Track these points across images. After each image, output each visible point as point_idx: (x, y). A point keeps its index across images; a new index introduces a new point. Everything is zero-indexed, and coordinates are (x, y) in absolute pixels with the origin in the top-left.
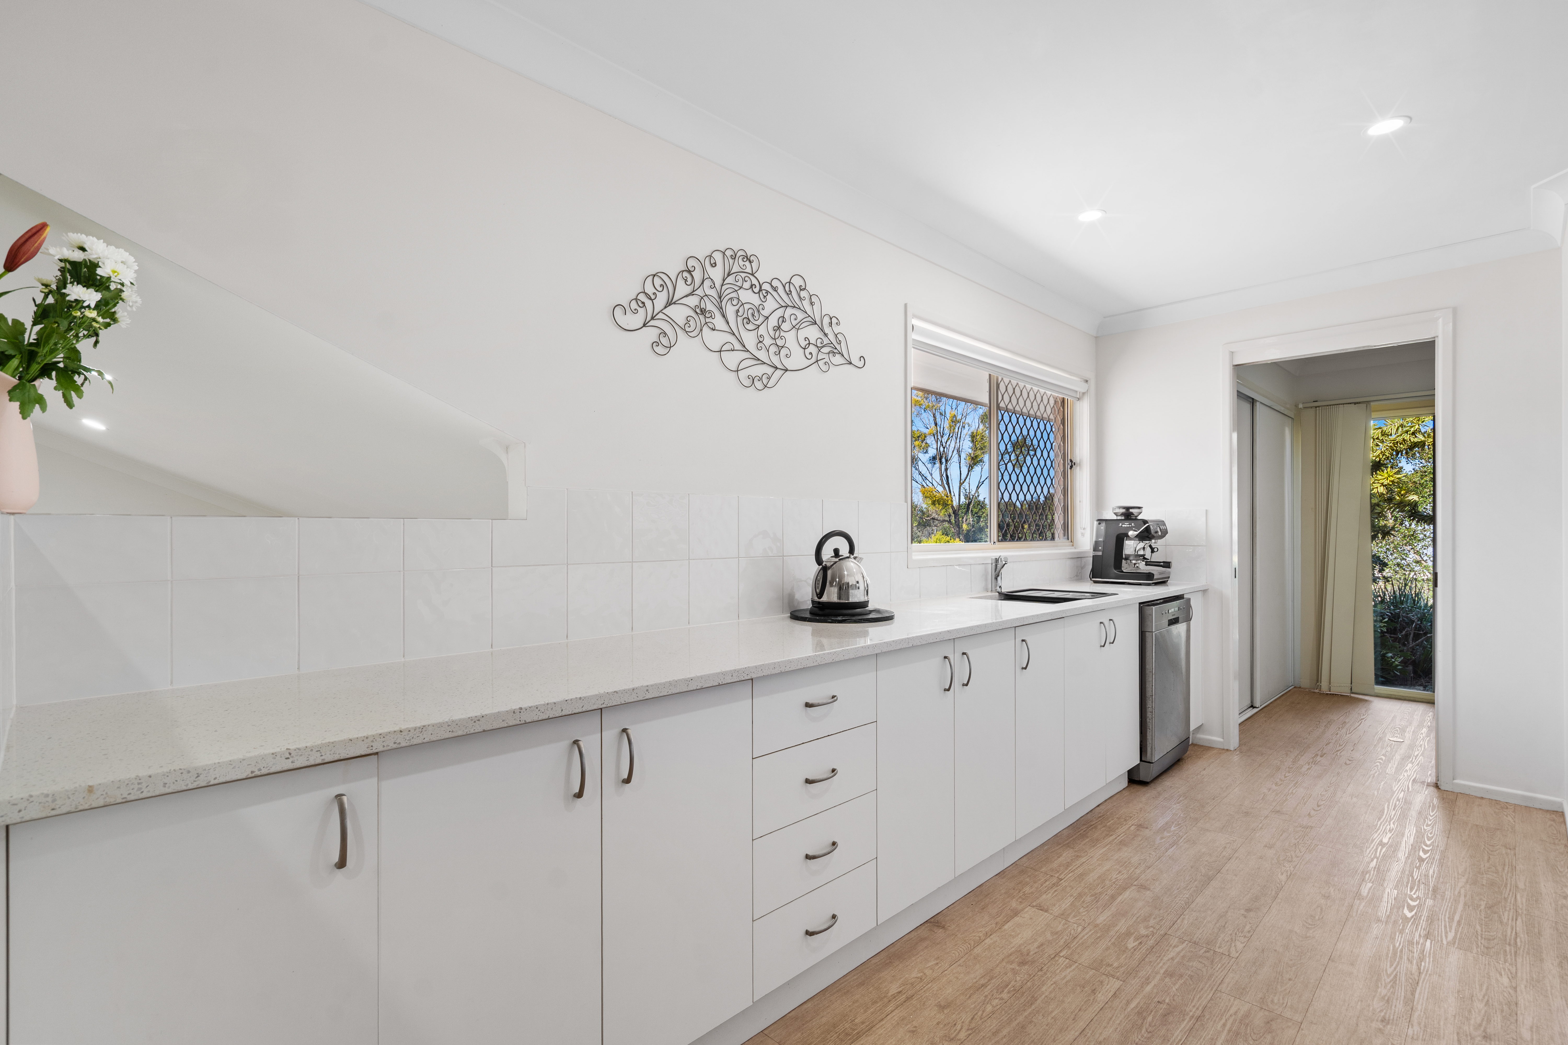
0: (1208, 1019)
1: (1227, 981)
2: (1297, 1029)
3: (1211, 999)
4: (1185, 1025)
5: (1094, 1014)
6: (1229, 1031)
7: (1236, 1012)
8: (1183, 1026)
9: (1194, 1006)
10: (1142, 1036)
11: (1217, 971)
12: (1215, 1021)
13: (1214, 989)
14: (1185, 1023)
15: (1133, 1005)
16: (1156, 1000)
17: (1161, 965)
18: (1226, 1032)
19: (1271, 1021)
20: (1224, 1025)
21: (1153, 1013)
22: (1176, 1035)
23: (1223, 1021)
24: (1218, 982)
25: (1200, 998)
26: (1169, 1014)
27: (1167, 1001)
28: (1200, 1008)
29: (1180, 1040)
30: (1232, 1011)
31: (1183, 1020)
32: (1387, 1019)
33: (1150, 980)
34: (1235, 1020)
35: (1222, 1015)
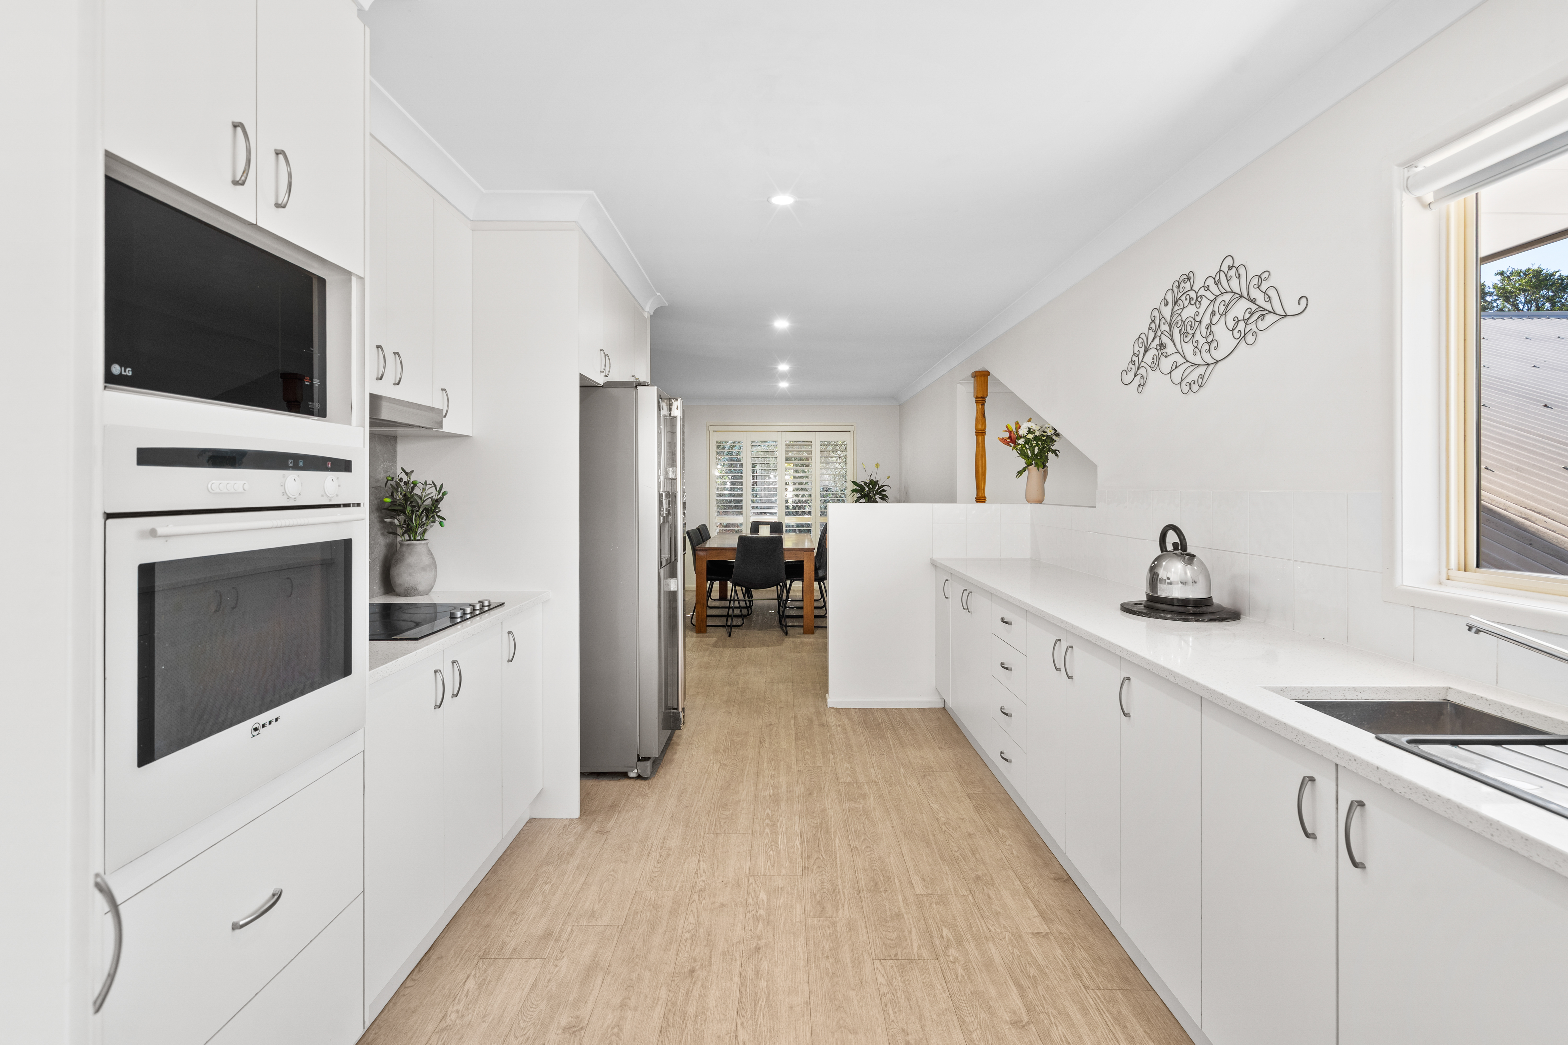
0: (854, 894)
1: (864, 930)
2: (806, 912)
3: (862, 908)
4: (863, 883)
5: (908, 866)
6: (839, 892)
7: (843, 907)
8: (863, 882)
9: (867, 898)
10: (876, 866)
11: (875, 936)
12: (850, 894)
13: (866, 917)
14: (863, 885)
15: (897, 881)
16: (889, 891)
17: (911, 922)
18: (841, 890)
19: (822, 911)
20: (844, 894)
21: (883, 881)
22: (862, 875)
23: (846, 896)
24: (868, 926)
25: (869, 906)
26: (875, 886)
27: (883, 894)
28: (863, 899)
29: (858, 873)
30: (846, 906)
31: (865, 886)
32: (757, 953)
33: (905, 904)
34: (841, 900)
35: (849, 900)
